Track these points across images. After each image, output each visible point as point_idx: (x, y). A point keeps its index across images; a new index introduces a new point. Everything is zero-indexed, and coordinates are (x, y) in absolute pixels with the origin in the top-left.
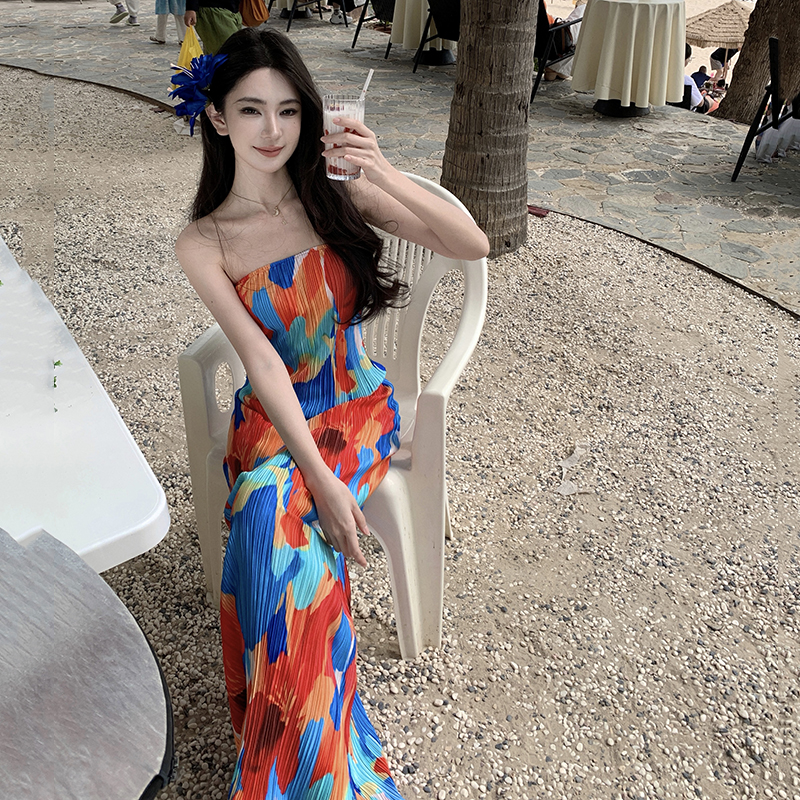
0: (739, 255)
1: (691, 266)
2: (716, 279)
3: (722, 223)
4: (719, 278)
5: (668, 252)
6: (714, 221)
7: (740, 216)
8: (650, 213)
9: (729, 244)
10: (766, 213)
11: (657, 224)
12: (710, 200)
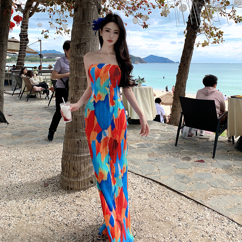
0: (181, 180)
1: (164, 187)
2: (174, 193)
3: (174, 165)
4: (175, 192)
5: (154, 181)
6: (171, 164)
7: (180, 162)
8: (146, 162)
9: (177, 175)
10: (189, 159)
11: (149, 167)
12: (169, 154)
